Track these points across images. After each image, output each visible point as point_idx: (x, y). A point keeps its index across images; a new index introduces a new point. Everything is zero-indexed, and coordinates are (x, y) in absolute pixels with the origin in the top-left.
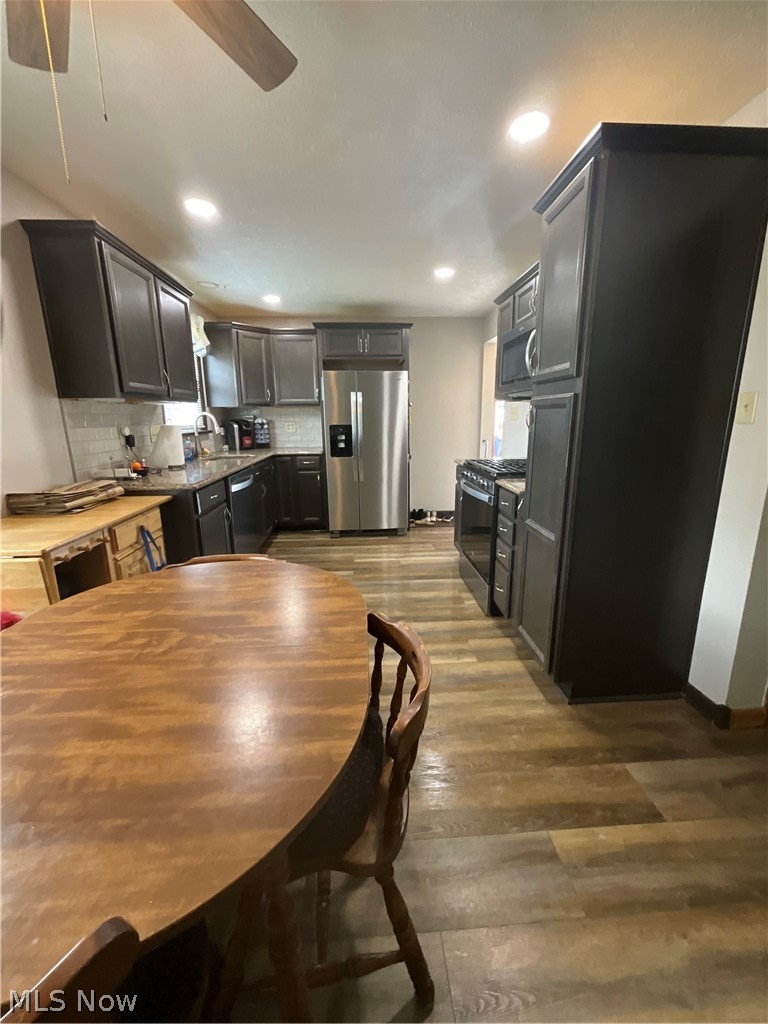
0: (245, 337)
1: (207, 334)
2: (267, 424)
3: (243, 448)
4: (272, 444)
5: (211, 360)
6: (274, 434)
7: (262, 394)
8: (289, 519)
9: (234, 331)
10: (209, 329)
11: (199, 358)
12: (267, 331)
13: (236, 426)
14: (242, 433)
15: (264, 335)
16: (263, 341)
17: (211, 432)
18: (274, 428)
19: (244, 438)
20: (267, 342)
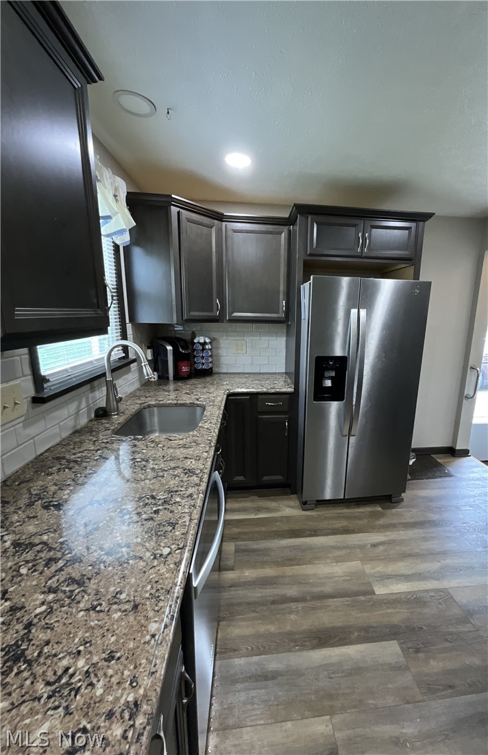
0: (189, 220)
1: (130, 210)
2: (210, 343)
3: (178, 377)
4: (215, 370)
5: (137, 253)
6: (218, 356)
7: (209, 306)
8: (241, 478)
9: (174, 210)
10: (135, 203)
11: (116, 247)
12: (220, 217)
13: (169, 348)
14: (178, 357)
15: (216, 222)
16: (213, 230)
17: (134, 361)
18: (218, 348)
19: (180, 364)
20: (219, 231)
